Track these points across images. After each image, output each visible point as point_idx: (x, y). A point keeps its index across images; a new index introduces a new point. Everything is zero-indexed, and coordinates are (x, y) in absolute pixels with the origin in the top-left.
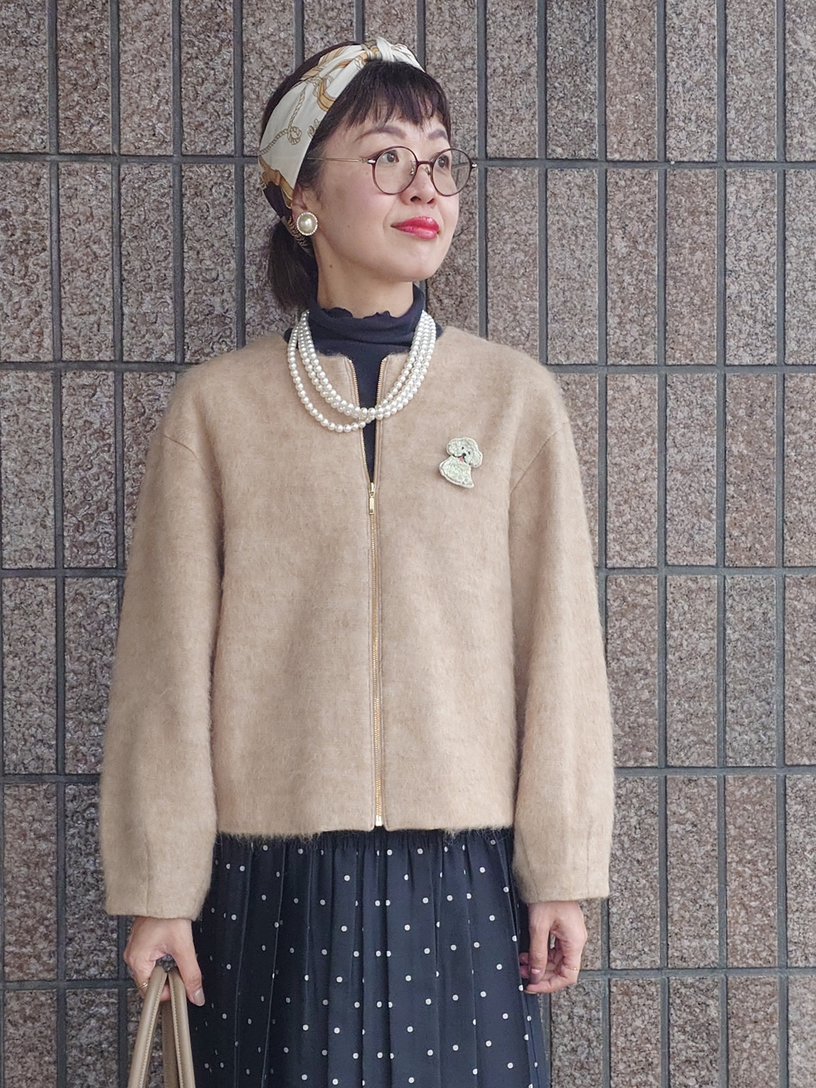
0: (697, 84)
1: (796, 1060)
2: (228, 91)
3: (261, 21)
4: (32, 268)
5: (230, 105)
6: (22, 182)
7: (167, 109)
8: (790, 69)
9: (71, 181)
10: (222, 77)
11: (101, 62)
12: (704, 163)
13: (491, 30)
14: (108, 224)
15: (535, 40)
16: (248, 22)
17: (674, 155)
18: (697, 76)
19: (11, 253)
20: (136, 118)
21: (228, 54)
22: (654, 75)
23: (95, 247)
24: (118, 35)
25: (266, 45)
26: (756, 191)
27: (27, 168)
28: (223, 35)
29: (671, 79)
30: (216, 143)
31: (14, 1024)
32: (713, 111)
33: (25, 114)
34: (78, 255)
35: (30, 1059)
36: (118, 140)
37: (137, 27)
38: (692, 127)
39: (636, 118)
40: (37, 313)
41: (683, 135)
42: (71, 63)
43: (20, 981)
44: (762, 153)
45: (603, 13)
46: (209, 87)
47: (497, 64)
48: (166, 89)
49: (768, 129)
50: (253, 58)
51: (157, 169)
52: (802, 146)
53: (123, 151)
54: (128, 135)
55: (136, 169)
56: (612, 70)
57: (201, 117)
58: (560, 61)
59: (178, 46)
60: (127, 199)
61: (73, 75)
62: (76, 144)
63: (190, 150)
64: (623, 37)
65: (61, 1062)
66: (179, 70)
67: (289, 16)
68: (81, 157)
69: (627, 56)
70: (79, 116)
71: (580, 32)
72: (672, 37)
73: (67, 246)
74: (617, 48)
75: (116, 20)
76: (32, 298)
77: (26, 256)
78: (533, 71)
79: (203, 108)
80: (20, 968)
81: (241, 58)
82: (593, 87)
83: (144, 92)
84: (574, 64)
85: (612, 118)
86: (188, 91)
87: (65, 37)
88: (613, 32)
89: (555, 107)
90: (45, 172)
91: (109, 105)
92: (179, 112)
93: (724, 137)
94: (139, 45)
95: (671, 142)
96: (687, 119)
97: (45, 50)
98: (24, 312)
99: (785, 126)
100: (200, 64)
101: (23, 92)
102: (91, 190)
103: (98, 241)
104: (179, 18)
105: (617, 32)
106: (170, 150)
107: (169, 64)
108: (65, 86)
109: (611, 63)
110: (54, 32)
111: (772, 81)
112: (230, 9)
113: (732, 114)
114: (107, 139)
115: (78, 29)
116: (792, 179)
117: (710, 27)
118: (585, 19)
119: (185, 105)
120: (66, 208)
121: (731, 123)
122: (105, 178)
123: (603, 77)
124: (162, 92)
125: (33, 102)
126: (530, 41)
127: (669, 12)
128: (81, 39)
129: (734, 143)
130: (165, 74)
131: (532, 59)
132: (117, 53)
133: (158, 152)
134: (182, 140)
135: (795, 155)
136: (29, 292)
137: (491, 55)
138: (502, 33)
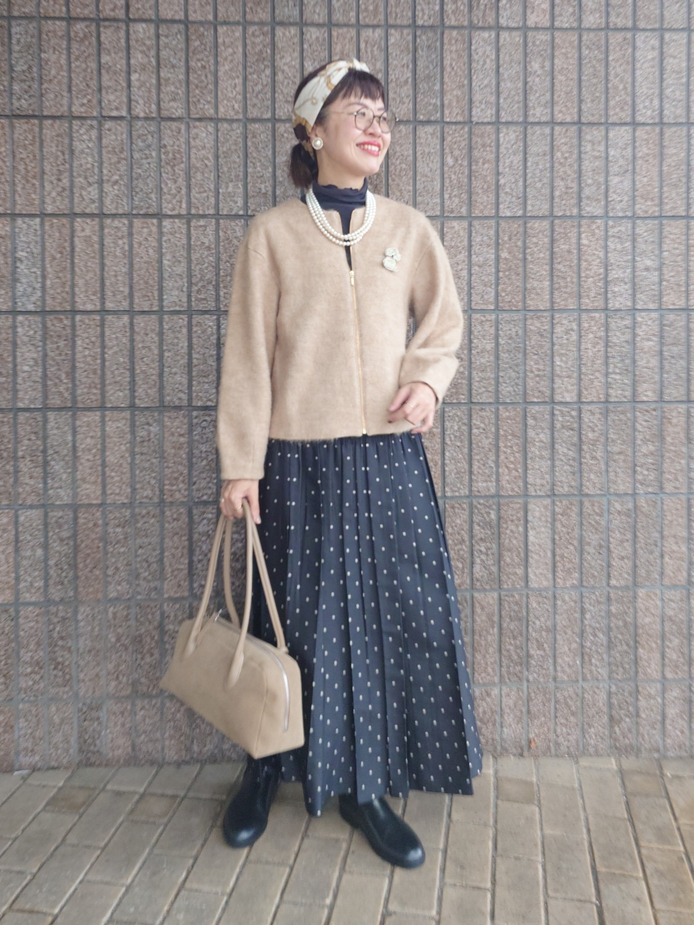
0: (486, 86)
1: (531, 538)
2: (268, 89)
3: (283, 57)
4: (177, 171)
5: (269, 95)
6: (172, 131)
7: (240, 97)
8: (528, 80)
9: (195, 130)
10: (265, 83)
11: (209, 76)
12: (489, 123)
13: (390, 60)
14: (212, 151)
15: (411, 66)
16: (277, 57)
17: (475, 119)
18: (486, 82)
19: (167, 164)
20: (225, 102)
21: (268, 72)
22: (466, 82)
23: (206, 162)
24: (217, 63)
25: (286, 68)
26: (513, 136)
27: (174, 125)
28: (266, 63)
29: (474, 84)
30: (262, 113)
31: (169, 522)
32: (493, 99)
33: (174, 100)
34: (198, 165)
35: (176, 538)
36: (217, 112)
37: (226, 59)
38: (483, 106)
39: (458, 102)
40: (179, 192)
41: (479, 110)
42: (195, 76)
43: (171, 503)
44: (516, 118)
45: (442, 54)
46: (259, 87)
47: (393, 77)
48: (239, 88)
49: (518, 107)
50: (280, 74)
51: (235, 125)
52: (534, 115)
53: (220, 116)
54: (221, 109)
55: (226, 125)
56: (446, 79)
57: (255, 101)
58: (422, 76)
59: (245, 68)
60: (221, 139)
61: (196, 82)
62: (197, 113)
63: (250, 116)
64: (451, 65)
65: (190, 539)
66: (245, 79)
67: (296, 54)
68: (200, 120)
69: (453, 73)
70: (199, 101)
71: (432, 62)
72: (474, 65)
73: (193, 160)
74: (448, 69)
75: (216, 55)
76: (177, 185)
77: (174, 165)
78: (410, 80)
79: (257, 97)
80: (171, 496)
81: (274, 74)
82: (437, 87)
83: (229, 89)
84: (428, 77)
85: (446, 102)
86: (249, 89)
87: (192, 64)
88: (447, 62)
89: (420, 97)
90: (183, 127)
91: (213, 95)
92: (245, 98)
93: (498, 111)
94: (227, 67)
95: (474, 113)
96: (481, 102)
97: (183, 70)
98: (174, 191)
99: (526, 106)
100: (255, 76)
101: (173, 89)
102: (204, 135)
103: (208, 159)
104: (245, 55)
105: (449, 63)
106: (241, 116)
107: (241, 77)
108: (192, 87)
109: (446, 76)
110: (187, 61)
111: (520, 85)
112: (269, 51)
113: (501, 100)
114: (212, 111)
115: (198, 60)
116: (529, 131)
117: (492, 60)
118: (434, 56)
119: (248, 95)
120: (192, 143)
121: (501, 105)
122: (210, 129)
123: (442, 83)
124: (237, 89)
125: (178, 94)
126: (408, 67)
127: (473, 53)
128: (199, 65)
129: (503, 114)
130: (239, 81)
131: (409, 74)
132: (217, 71)
133: (236, 117)
134: (247, 111)
135: (531, 119)
136: (175, 182)
137: (390, 72)
138: (395, 62)
